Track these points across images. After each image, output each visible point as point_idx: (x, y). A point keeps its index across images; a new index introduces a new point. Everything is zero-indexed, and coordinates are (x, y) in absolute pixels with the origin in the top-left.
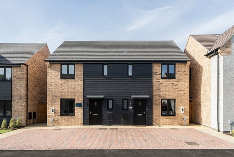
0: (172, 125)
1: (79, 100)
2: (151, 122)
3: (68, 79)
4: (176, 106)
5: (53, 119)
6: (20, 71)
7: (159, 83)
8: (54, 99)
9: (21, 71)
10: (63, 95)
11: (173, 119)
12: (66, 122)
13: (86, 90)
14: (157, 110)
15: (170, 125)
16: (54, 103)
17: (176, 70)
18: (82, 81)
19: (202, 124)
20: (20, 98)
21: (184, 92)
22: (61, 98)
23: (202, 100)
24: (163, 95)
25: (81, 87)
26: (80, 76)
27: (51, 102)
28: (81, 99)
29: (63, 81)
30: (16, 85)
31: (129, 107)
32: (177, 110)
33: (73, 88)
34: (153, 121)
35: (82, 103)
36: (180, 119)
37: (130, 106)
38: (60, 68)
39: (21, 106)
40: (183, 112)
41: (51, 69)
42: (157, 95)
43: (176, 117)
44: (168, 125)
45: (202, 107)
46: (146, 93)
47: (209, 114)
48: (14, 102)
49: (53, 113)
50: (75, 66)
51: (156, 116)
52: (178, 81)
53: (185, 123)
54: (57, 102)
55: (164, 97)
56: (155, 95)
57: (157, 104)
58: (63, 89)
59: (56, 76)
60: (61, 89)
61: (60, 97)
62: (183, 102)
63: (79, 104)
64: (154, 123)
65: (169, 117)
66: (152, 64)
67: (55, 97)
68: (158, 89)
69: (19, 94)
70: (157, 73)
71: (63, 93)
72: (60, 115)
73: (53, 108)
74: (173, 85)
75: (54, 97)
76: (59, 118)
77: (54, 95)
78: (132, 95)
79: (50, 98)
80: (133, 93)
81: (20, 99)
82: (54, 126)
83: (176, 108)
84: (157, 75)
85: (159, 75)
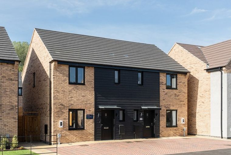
0: (174, 136)
1: (90, 111)
2: (158, 134)
3: (78, 85)
4: (177, 117)
5: (60, 136)
6: (10, 69)
7: (164, 93)
8: (61, 110)
9: (13, 70)
10: (72, 104)
11: (175, 130)
12: (76, 138)
13: (99, 99)
14: (163, 121)
15: (173, 136)
16: (61, 114)
17: (178, 80)
18: (93, 88)
19: (197, 134)
20: (11, 107)
21: (184, 103)
22: (70, 108)
23: (197, 111)
24: (168, 106)
25: (92, 95)
26: (91, 81)
27: (57, 113)
28: (93, 110)
29: (72, 87)
30: (6, 89)
31: (139, 119)
32: (178, 121)
33: (83, 96)
34: (160, 133)
35: (94, 114)
36: (181, 129)
37: (141, 118)
38: (68, 70)
39: (14, 118)
40: (184, 123)
41: (58, 71)
42: (163, 106)
43: (178, 128)
44: (172, 136)
45: (196, 118)
46: (155, 104)
47: (207, 124)
48: (3, 113)
49: (62, 127)
50: (86, 69)
51: (162, 127)
52: (179, 92)
53: (185, 133)
54: (65, 113)
55: (169, 108)
56: (162, 106)
57: (163, 115)
58: (72, 97)
59: (63, 81)
60: (70, 97)
61: (68, 107)
62: (183, 113)
63: (90, 115)
64: (160, 135)
65: (172, 128)
66: (159, 73)
67: (63, 107)
68: (163, 100)
69: (10, 102)
70: (163, 82)
71: (72, 102)
72: (68, 129)
73: (62, 121)
74: (175, 96)
75: (61, 107)
76: (68, 133)
77: (61, 104)
78: (142, 105)
79: (56, 108)
80: (144, 104)
81: (11, 109)
82: (62, 143)
83: (177, 119)
84: (163, 84)
85: (165, 85)
